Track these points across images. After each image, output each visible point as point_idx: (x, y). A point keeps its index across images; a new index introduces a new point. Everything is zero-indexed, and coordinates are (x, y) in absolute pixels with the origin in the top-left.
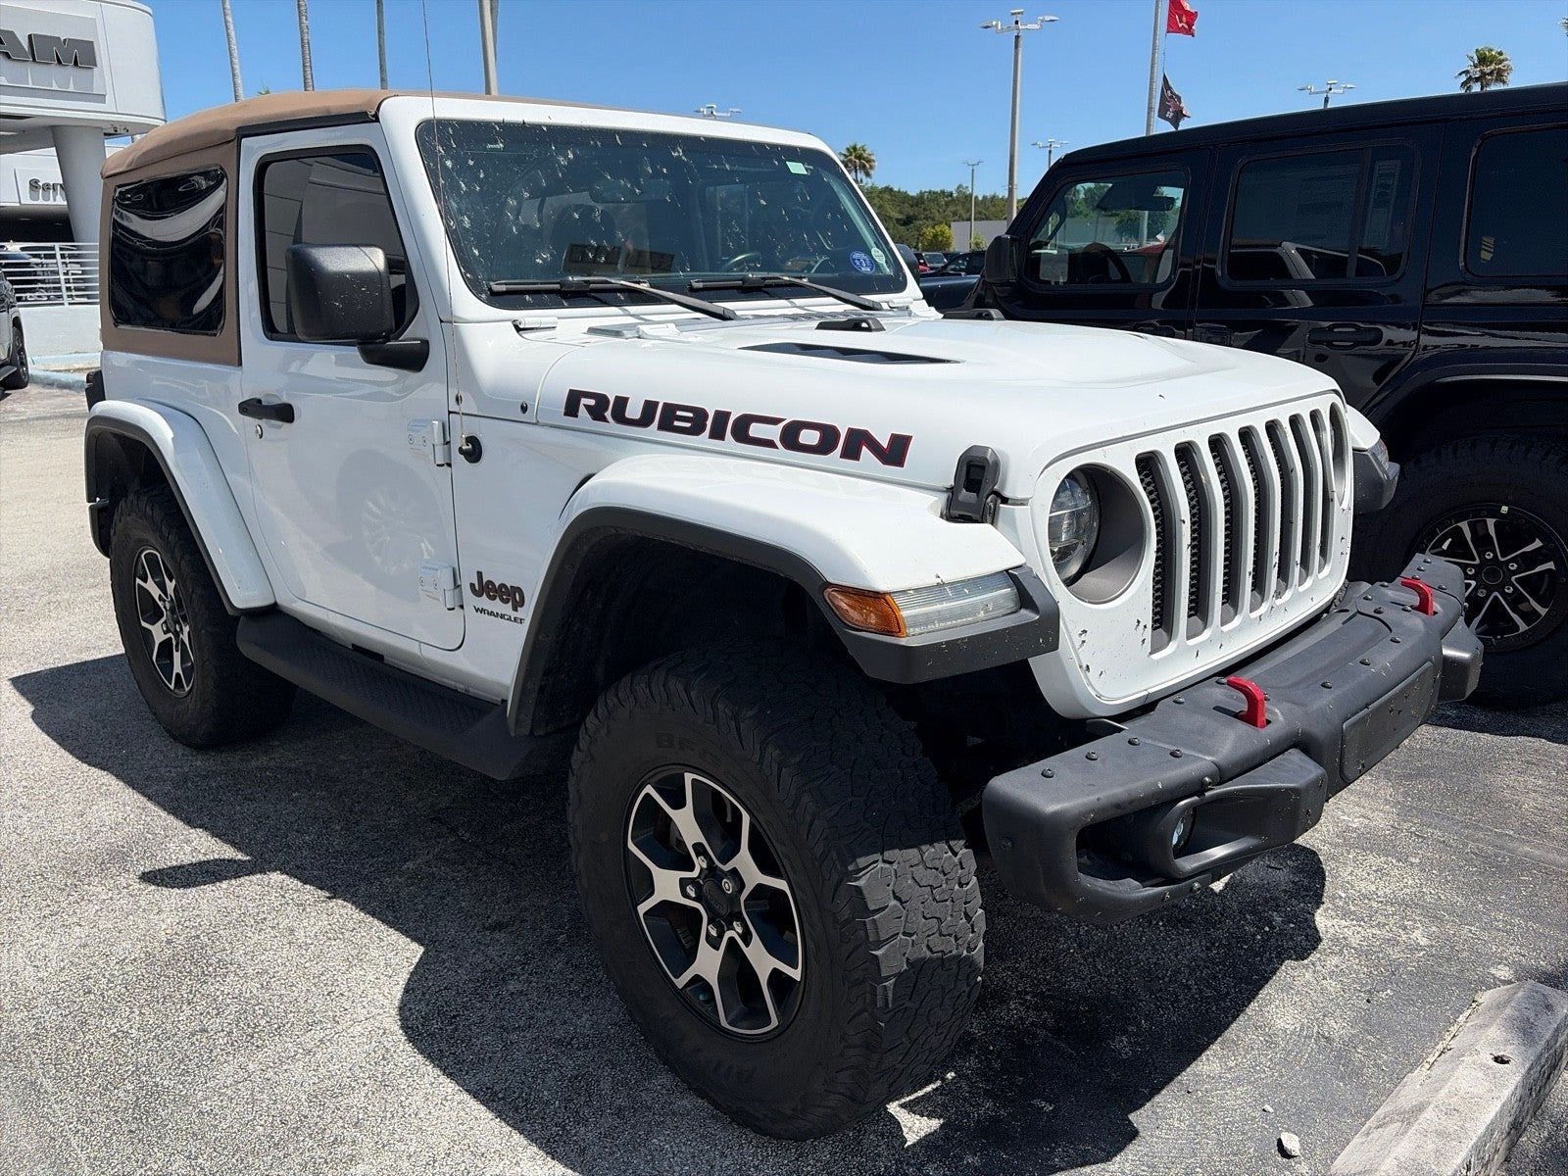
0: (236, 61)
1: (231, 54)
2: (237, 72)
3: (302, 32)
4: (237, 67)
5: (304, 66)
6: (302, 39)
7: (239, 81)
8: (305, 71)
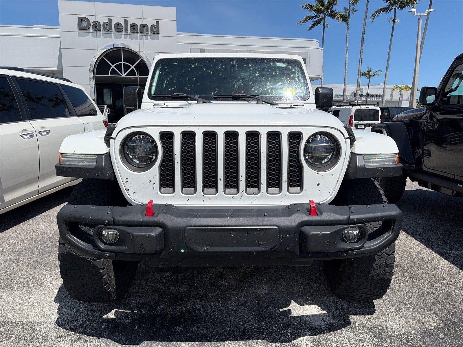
0: (347, 60)
1: (346, 58)
2: (347, 63)
3: (361, 49)
4: (347, 61)
5: (360, 59)
6: (361, 52)
7: (347, 65)
8: (360, 60)
